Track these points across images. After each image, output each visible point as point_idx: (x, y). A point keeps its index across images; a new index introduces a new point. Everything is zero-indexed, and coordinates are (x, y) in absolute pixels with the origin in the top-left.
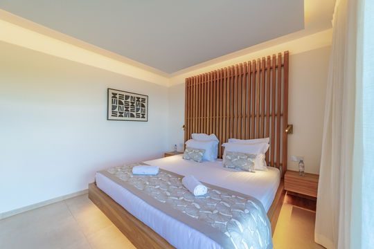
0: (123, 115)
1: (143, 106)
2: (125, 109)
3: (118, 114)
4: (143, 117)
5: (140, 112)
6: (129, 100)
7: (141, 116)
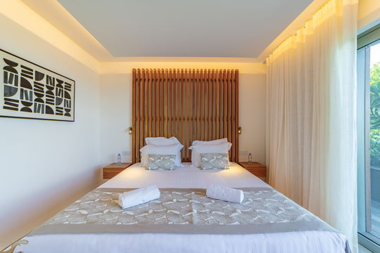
0: (32, 107)
1: (67, 96)
2: (35, 97)
3: (21, 106)
4: (67, 115)
5: (62, 105)
6: (43, 81)
7: (64, 112)
